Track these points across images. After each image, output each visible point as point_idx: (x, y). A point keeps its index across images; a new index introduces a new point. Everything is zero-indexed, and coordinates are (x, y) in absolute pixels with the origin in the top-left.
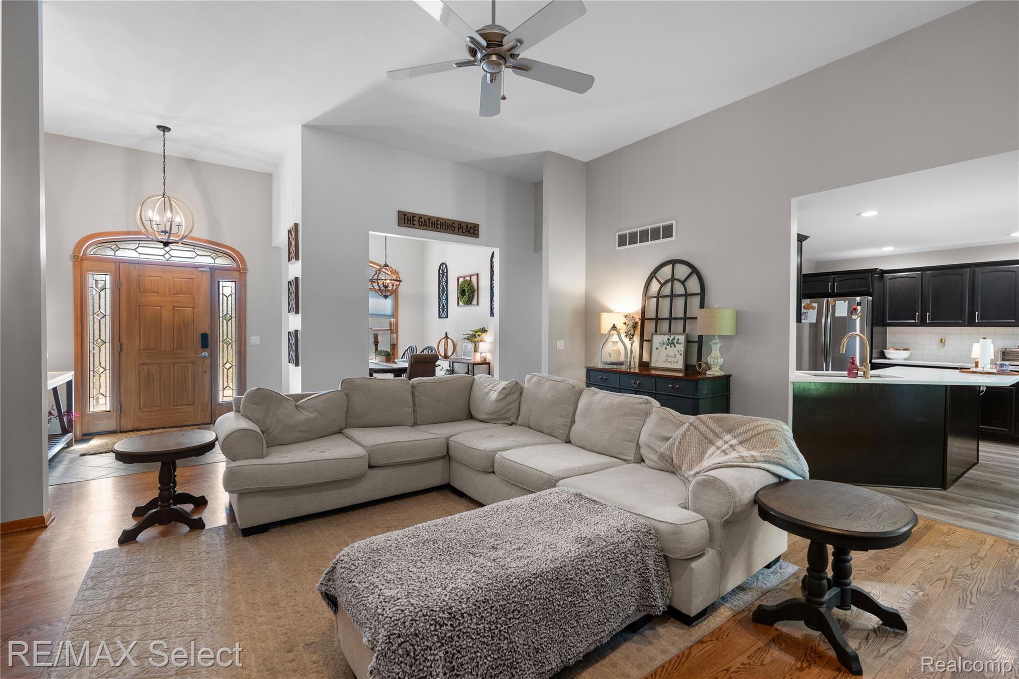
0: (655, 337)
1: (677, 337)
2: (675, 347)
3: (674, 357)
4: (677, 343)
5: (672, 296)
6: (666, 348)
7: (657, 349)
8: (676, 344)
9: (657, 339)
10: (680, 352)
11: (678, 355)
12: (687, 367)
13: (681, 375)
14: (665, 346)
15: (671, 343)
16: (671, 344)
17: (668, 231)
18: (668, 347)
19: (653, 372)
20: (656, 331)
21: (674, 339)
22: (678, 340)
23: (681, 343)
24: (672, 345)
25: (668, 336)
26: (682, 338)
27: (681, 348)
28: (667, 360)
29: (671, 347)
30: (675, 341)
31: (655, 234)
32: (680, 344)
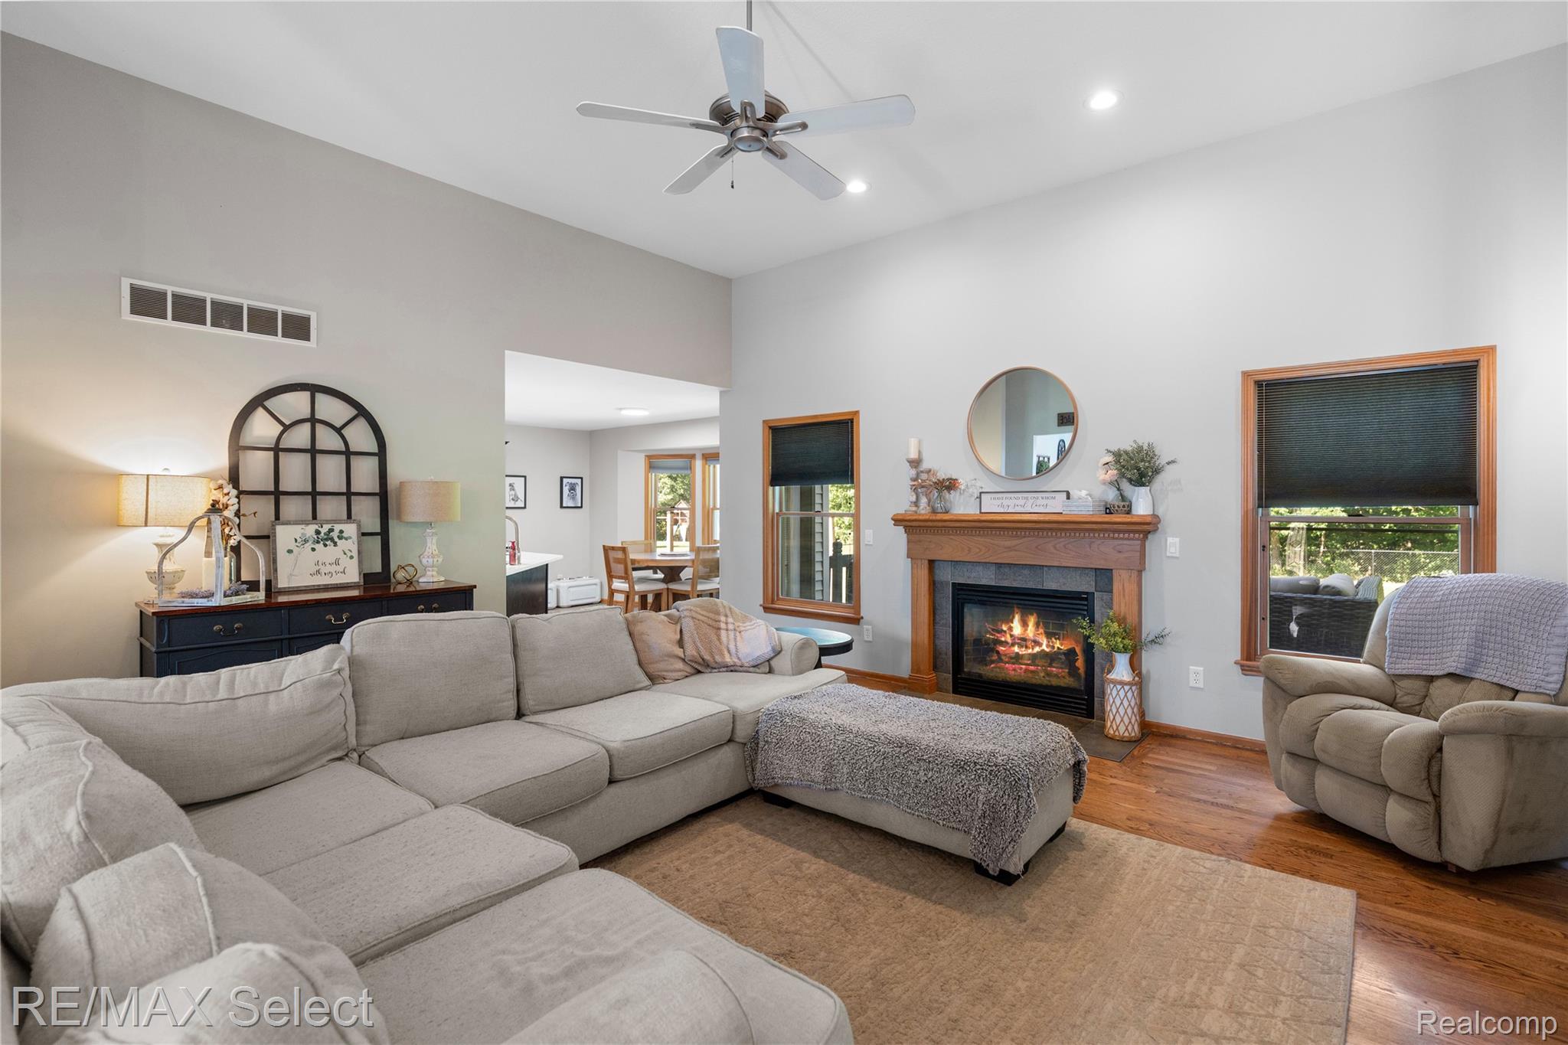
0: (279, 529)
1: (337, 527)
2: (335, 544)
3: (337, 562)
4: (340, 538)
5: (313, 452)
6: (313, 549)
7: (290, 551)
8: (336, 539)
9: (285, 535)
10: (349, 554)
11: (345, 561)
12: (367, 577)
13: (355, 593)
14: (309, 545)
15: (328, 539)
16: (326, 540)
17: (298, 327)
18: (319, 547)
19: (282, 599)
20: (277, 517)
21: (331, 530)
22: (341, 532)
23: (350, 538)
24: (328, 543)
25: (316, 527)
26: (350, 530)
27: (351, 545)
28: (318, 572)
29: (325, 545)
30: (335, 535)
31: (262, 321)
32: (346, 539)
